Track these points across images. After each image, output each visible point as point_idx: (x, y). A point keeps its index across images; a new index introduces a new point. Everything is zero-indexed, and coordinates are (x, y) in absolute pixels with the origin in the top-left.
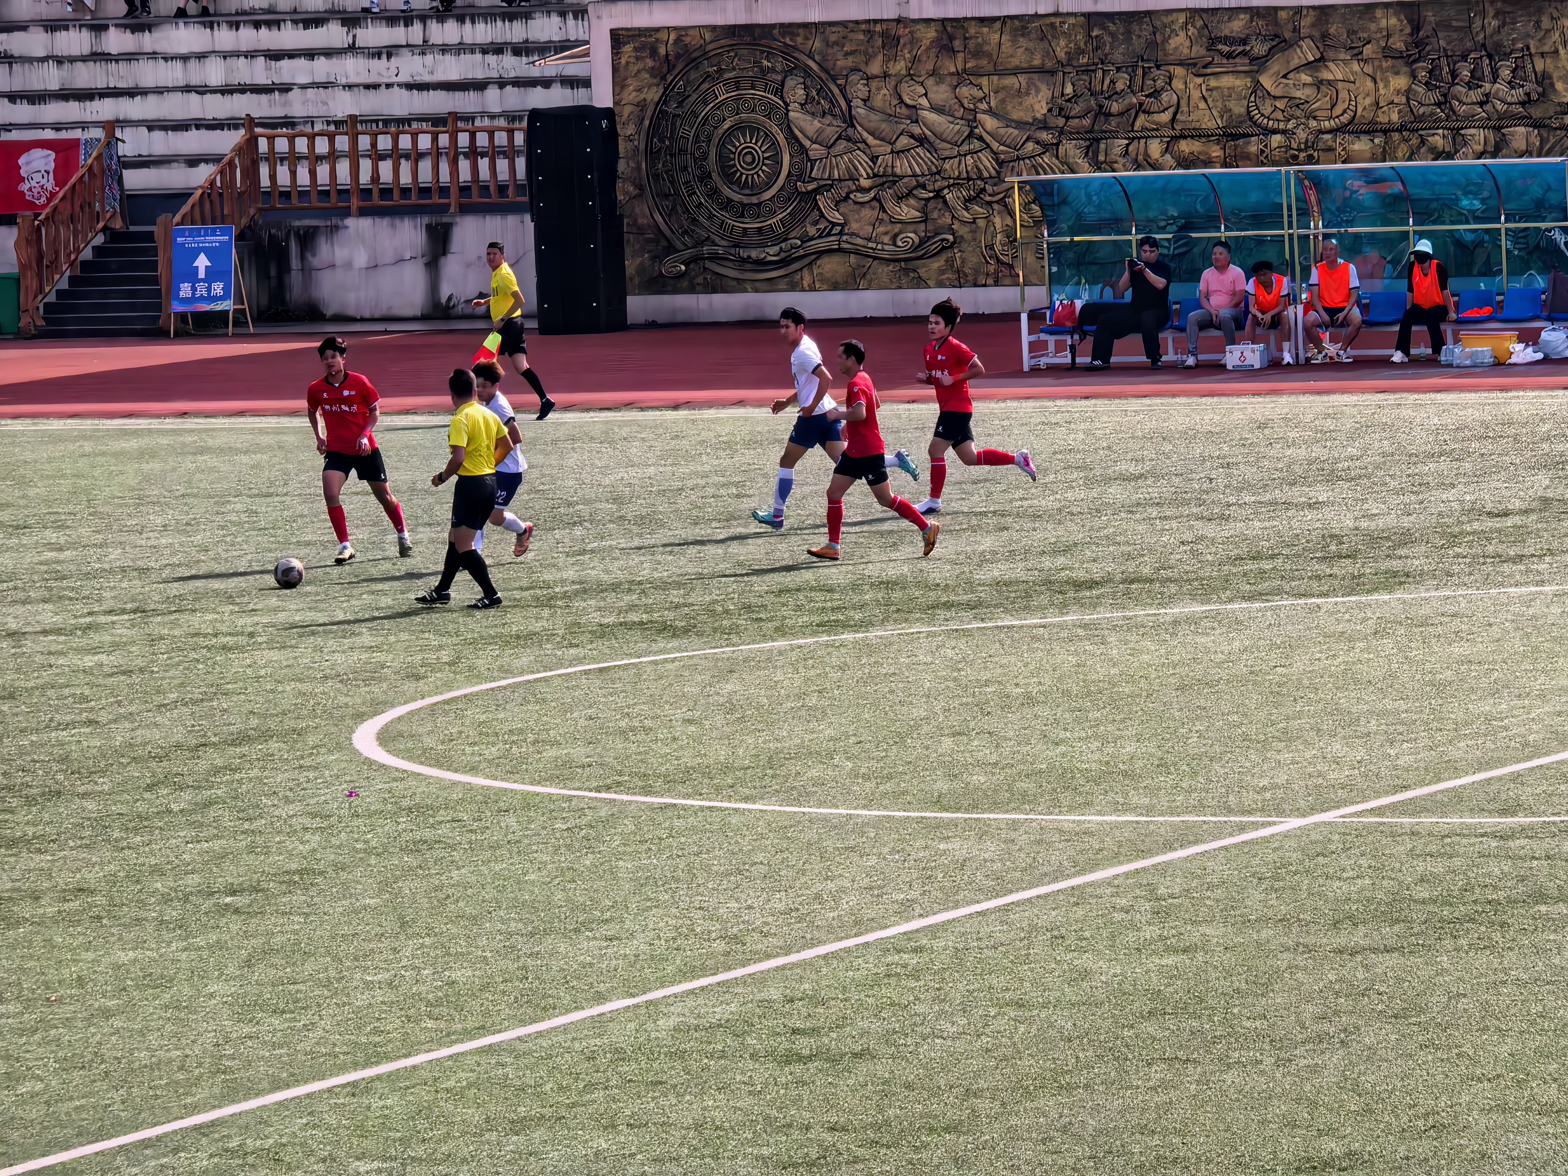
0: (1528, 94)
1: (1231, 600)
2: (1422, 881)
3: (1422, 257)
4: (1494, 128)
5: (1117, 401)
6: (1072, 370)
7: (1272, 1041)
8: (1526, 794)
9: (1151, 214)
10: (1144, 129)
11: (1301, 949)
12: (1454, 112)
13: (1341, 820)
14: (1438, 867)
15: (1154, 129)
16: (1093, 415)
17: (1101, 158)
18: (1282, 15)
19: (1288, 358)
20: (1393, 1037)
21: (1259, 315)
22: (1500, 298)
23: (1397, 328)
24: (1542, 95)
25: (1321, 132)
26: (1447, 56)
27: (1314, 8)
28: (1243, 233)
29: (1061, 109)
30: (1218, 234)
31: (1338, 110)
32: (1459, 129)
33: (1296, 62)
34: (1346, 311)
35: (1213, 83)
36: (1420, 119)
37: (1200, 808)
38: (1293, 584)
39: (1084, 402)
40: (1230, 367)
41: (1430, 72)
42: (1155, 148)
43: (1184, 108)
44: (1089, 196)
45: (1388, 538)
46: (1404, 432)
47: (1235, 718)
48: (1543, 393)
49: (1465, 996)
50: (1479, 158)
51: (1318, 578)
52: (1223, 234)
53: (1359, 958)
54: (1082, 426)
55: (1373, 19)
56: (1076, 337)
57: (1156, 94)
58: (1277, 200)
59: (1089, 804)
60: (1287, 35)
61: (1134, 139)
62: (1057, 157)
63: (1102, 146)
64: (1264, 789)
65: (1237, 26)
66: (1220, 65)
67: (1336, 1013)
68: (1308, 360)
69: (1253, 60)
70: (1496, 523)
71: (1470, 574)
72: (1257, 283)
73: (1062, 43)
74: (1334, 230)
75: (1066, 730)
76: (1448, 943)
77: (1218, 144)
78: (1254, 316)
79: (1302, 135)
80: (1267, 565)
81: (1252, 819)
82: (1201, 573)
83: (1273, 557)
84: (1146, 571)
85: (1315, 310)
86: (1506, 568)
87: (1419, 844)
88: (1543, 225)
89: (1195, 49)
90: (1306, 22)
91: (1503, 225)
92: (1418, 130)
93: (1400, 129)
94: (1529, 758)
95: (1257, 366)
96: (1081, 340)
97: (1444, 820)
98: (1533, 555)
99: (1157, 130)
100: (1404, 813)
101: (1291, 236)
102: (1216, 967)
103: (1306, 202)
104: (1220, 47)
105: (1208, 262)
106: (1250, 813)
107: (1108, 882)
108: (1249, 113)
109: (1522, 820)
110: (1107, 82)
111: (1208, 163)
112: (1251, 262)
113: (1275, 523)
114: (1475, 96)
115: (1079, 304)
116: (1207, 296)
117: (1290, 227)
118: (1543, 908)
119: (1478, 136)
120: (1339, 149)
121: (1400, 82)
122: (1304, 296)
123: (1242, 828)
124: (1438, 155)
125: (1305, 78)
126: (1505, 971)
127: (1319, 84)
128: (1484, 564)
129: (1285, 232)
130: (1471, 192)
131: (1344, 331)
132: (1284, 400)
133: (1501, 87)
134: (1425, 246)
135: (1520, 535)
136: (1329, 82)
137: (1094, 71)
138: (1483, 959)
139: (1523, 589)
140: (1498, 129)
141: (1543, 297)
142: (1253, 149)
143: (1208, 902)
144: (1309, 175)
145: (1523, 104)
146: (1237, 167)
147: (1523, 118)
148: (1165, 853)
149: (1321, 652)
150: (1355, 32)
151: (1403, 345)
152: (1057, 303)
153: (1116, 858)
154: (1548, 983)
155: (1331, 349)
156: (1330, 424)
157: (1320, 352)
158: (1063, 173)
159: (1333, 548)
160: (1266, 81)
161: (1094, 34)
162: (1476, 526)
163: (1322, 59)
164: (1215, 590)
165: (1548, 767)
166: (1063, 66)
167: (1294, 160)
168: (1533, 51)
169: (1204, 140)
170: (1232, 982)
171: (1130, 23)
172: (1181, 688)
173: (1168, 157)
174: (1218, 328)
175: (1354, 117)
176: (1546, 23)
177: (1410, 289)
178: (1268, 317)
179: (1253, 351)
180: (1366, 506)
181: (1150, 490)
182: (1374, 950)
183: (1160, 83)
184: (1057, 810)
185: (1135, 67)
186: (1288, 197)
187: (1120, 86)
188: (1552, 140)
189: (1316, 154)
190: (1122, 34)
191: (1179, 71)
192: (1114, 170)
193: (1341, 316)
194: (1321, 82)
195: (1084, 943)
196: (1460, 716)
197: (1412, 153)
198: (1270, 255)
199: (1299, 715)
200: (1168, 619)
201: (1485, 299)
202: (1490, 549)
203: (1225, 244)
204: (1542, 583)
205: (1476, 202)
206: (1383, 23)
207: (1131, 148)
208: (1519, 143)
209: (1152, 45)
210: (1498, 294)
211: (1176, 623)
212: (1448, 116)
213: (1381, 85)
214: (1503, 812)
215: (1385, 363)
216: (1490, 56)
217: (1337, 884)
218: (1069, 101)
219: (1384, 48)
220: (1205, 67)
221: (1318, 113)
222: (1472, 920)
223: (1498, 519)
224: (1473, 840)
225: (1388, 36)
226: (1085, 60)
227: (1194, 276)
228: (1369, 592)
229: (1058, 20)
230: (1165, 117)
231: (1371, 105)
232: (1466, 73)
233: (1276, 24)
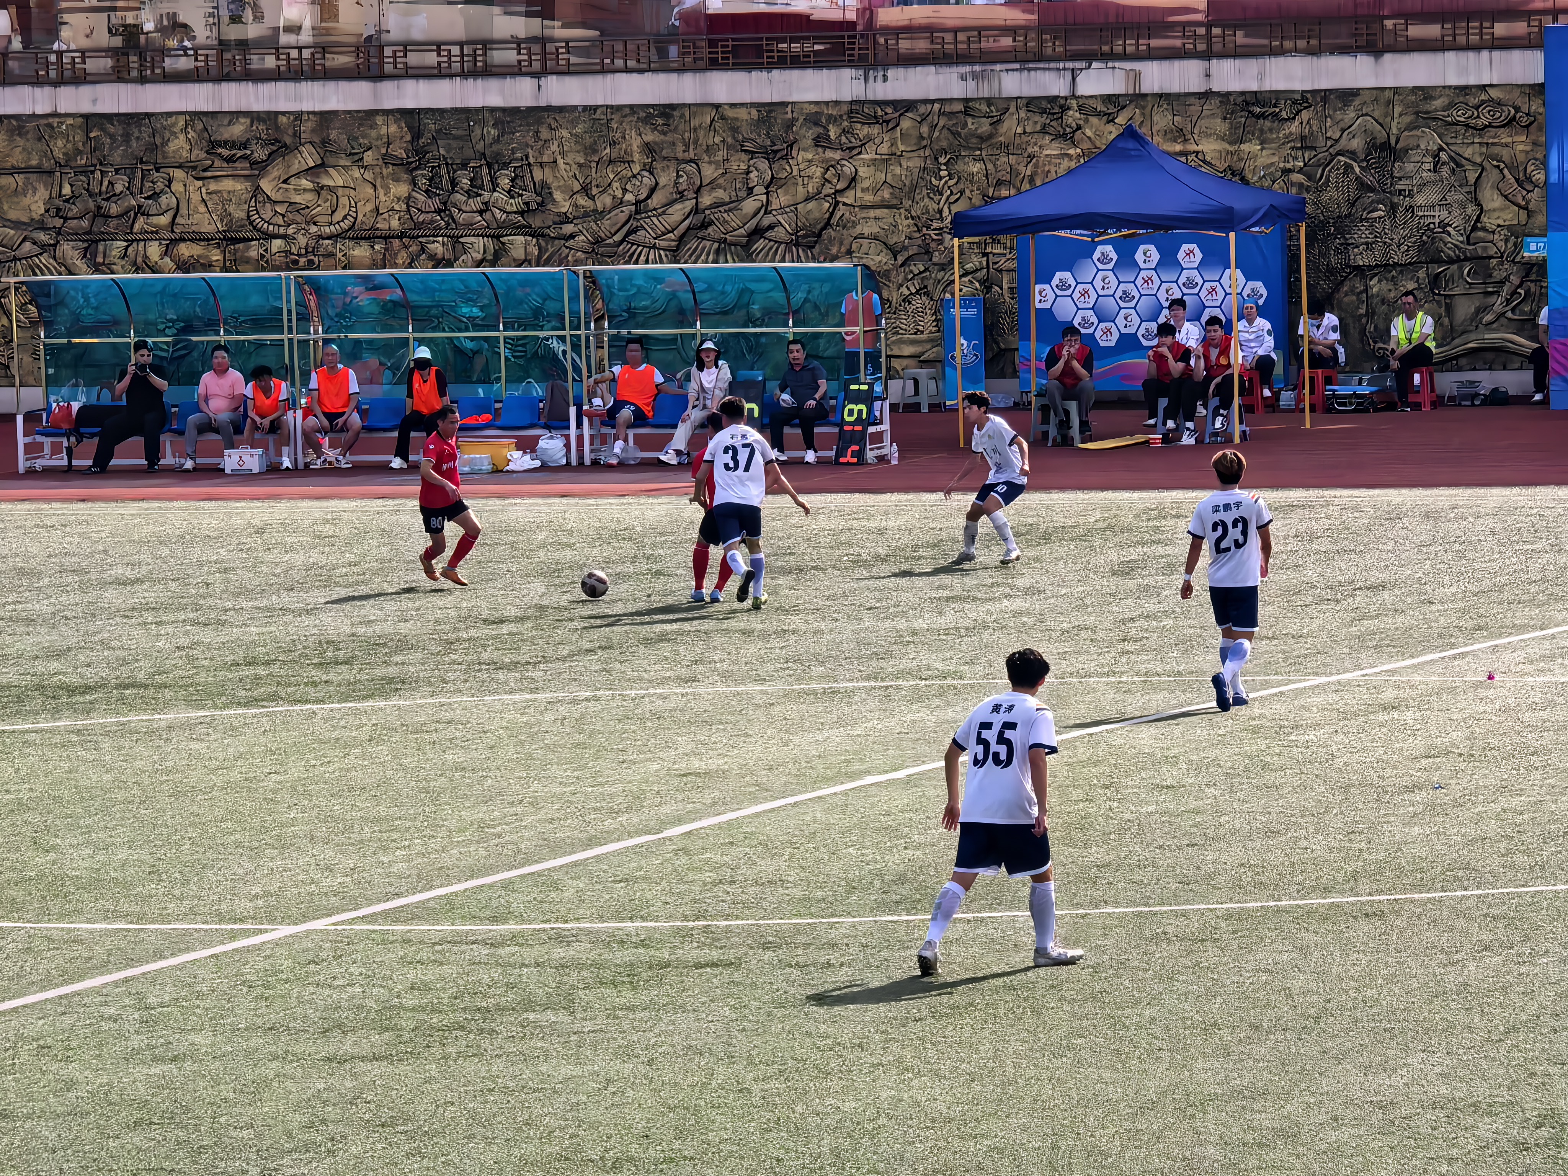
0: (527, 204)
1: (225, 706)
2: (412, 988)
3: (422, 364)
4: (493, 237)
5: (114, 504)
6: (68, 473)
7: (258, 1151)
8: (517, 902)
9: (151, 317)
10: (143, 232)
11: (290, 1057)
12: (454, 221)
13: (333, 927)
14: (430, 974)
15: (152, 232)
16: (90, 518)
17: (100, 259)
18: (283, 120)
19: (287, 463)
20: (379, 1146)
21: (258, 419)
22: (498, 405)
23: (395, 434)
24: (541, 204)
25: (321, 237)
26: (447, 164)
27: (314, 113)
28: (242, 338)
29: (58, 210)
30: (217, 338)
31: (338, 216)
32: (458, 237)
33: (296, 167)
34: (344, 417)
35: (213, 186)
36: (418, 226)
37: (192, 914)
38: (289, 690)
39: (81, 505)
40: (228, 471)
41: (431, 180)
42: (154, 250)
43: (183, 211)
44: (87, 299)
45: (384, 645)
46: (402, 538)
47: (229, 825)
48: (540, 501)
49: (452, 1104)
50: (478, 267)
51: (314, 684)
52: (222, 337)
53: (348, 1066)
54: (79, 529)
55: (373, 126)
56: (73, 439)
57: (155, 196)
58: (277, 304)
59: (80, 912)
60: (288, 140)
61: (133, 241)
62: (55, 258)
63: (101, 248)
64: (256, 896)
65: (237, 130)
66: (221, 169)
67: (324, 1122)
68: (307, 465)
69: (253, 164)
70: (492, 630)
71: (466, 681)
72: (255, 388)
73: (60, 143)
74: (334, 336)
75: (57, 836)
76: (436, 1050)
77: (219, 247)
78: (252, 419)
79: (302, 240)
80: (262, 671)
81: (244, 926)
82: (197, 679)
83: (268, 663)
84: (141, 676)
85: (315, 416)
86: (501, 675)
87: (410, 951)
88: (541, 334)
89: (196, 152)
90: (306, 127)
91: (501, 333)
92: (418, 237)
93: (401, 236)
94: (522, 865)
95: (256, 470)
96: (79, 442)
97: (436, 927)
98: (528, 663)
99: (157, 232)
100: (396, 921)
101: (290, 340)
102: (204, 1076)
103: (306, 307)
104: (220, 150)
105: (207, 366)
106: (242, 921)
107: (97, 991)
108: (249, 217)
109: (512, 927)
110: (105, 183)
111: (208, 267)
112: (251, 365)
113: (273, 629)
114: (475, 204)
115: (76, 406)
116: (206, 399)
117: (290, 331)
118: (531, 1016)
119: (478, 245)
120: (339, 255)
121: (402, 189)
122: (303, 401)
123: (233, 936)
124: (438, 262)
125: (305, 183)
126: (493, 1079)
127: (319, 190)
128: (480, 670)
129: (285, 337)
130: (470, 300)
131: (343, 436)
132: (284, 504)
133: (499, 196)
134: (424, 353)
135: (515, 642)
136: (330, 189)
137: (93, 172)
138: (471, 1067)
139: (517, 696)
140: (497, 237)
141: (541, 405)
142: (253, 254)
143: (198, 1011)
144: (309, 280)
145: (522, 213)
146: (238, 271)
147: (525, 227)
148: (155, 961)
149: (315, 758)
150: (356, 139)
151: (402, 451)
152: (54, 405)
153: (104, 967)
154: (534, 1091)
155: (331, 454)
156: (328, 529)
157: (318, 457)
158: (60, 274)
159: (329, 654)
160: (266, 185)
161: (92, 135)
162: (473, 633)
163: (323, 165)
164: (210, 695)
165: (540, 874)
166: (60, 166)
167: (294, 265)
168: (532, 160)
169: (203, 243)
170: (220, 1092)
171: (129, 124)
172: (175, 795)
173: (167, 259)
174: (216, 431)
175: (354, 223)
176: (545, 134)
177: (410, 395)
178: (266, 422)
179: (252, 456)
180: (363, 612)
181: (146, 595)
182: (363, 1059)
183: (160, 186)
184: (46, 918)
185: (134, 169)
186: (289, 302)
187: (119, 188)
188: (551, 250)
189: (316, 259)
190: (122, 136)
191: (179, 174)
192: (113, 273)
193: (340, 421)
194: (322, 188)
195: (70, 1053)
196: (453, 823)
197: (412, 261)
198: (268, 359)
199: (293, 822)
200: (163, 724)
201: (483, 407)
202: (485, 656)
203: (225, 348)
204: (536, 690)
205: (475, 310)
206: (384, 130)
207: (130, 249)
208: (518, 253)
209: (153, 148)
210: (497, 402)
211: (170, 728)
212: (448, 224)
213: (381, 192)
214: (494, 920)
215: (384, 469)
216: (489, 165)
217: (327, 992)
218: (67, 201)
219: (385, 155)
220: (205, 170)
221: (317, 219)
222: (462, 1028)
223: (495, 626)
224: (464, 947)
225: (389, 144)
226: (83, 162)
227: (194, 379)
228: (365, 698)
229: (55, 121)
230: (164, 220)
231: (371, 211)
232: (465, 181)
233: (277, 128)
